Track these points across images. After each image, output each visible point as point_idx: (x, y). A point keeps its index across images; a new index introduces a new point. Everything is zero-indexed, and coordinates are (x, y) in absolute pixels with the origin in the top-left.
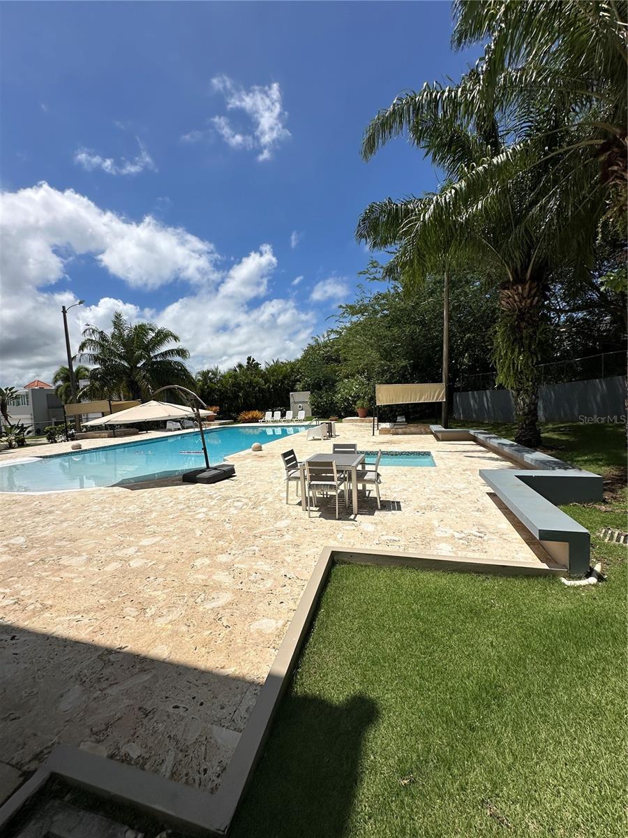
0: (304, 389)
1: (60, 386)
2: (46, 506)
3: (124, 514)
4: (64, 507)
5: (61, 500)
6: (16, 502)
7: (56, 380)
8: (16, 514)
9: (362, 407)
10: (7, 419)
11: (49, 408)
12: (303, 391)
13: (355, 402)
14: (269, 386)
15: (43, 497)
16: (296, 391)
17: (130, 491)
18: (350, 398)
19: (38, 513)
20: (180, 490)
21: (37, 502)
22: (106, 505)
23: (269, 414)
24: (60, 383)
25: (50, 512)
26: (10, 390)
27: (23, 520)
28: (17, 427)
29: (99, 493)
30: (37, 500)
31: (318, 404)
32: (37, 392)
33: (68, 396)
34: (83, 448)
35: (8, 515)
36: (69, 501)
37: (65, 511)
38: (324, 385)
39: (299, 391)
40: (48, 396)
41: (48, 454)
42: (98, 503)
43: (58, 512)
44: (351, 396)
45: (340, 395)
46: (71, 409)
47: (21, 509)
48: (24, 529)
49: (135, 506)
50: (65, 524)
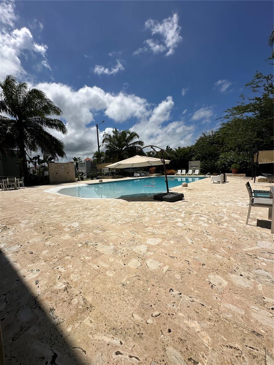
0: (197, 159)
1: (95, 160)
2: (89, 206)
3: (129, 215)
4: (97, 207)
5: (96, 203)
6: (78, 202)
7: (93, 157)
8: (77, 208)
9: (235, 168)
10: (78, 170)
11: (91, 168)
12: (196, 160)
13: (230, 166)
14: (178, 159)
15: (88, 201)
16: (192, 161)
17: (128, 202)
18: (226, 163)
19: (86, 209)
20: (155, 204)
21: (86, 203)
22: (118, 209)
23: (179, 171)
24: (95, 158)
25: (91, 209)
26: (79, 158)
27: (79, 212)
28: (81, 173)
29: (113, 201)
30: (86, 202)
31: (205, 167)
32: (88, 161)
33: (97, 162)
34: (103, 182)
35: (73, 208)
36: (99, 204)
37: (98, 210)
38: (208, 157)
39: (194, 161)
40: (91, 163)
41: (91, 183)
42: (113, 207)
43: (94, 210)
44: (227, 162)
45: (219, 162)
46: (99, 166)
47: (79, 206)
48: (79, 218)
49: (133, 211)
50: (98, 218)
